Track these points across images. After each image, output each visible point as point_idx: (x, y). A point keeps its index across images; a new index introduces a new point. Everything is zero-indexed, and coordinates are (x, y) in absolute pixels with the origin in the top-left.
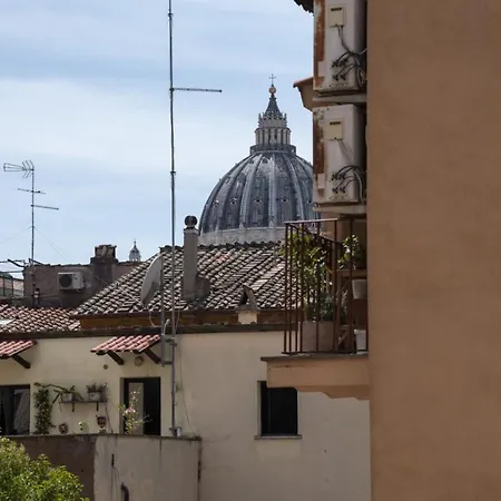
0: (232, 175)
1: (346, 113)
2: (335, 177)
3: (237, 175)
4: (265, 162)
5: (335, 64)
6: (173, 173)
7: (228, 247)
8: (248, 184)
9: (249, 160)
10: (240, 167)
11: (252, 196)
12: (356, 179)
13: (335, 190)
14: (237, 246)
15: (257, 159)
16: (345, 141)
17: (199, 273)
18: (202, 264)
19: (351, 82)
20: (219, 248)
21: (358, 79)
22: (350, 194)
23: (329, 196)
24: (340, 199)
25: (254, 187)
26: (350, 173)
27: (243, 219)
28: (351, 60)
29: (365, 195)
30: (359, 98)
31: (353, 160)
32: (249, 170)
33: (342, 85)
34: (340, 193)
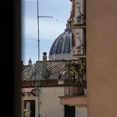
0: (59, 38)
1: (80, 31)
2: (78, 48)
3: (61, 38)
4: (69, 34)
5: (78, 18)
6: (39, 41)
7: (56, 61)
8: (64, 41)
9: (64, 33)
10: (61, 35)
11: (65, 44)
12: (83, 49)
13: (78, 51)
14: (58, 61)
15: (67, 33)
16: (80, 38)
17: (47, 69)
18: (48, 66)
19: (82, 22)
20: (53, 61)
21: (84, 22)
22: (82, 52)
23: (76, 53)
24: (79, 54)
25: (66, 42)
26: (82, 47)
27: (63, 51)
28: (82, 17)
29: (86, 53)
30: (84, 27)
31: (82, 43)
32: (64, 36)
33: (79, 23)
34: (79, 52)
